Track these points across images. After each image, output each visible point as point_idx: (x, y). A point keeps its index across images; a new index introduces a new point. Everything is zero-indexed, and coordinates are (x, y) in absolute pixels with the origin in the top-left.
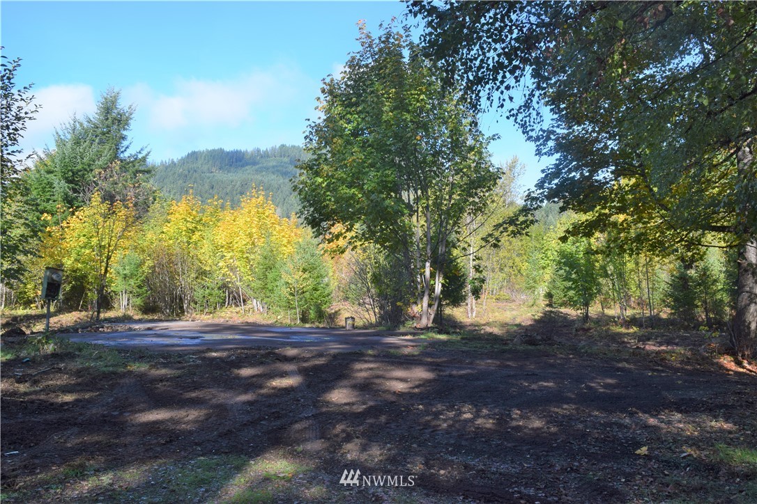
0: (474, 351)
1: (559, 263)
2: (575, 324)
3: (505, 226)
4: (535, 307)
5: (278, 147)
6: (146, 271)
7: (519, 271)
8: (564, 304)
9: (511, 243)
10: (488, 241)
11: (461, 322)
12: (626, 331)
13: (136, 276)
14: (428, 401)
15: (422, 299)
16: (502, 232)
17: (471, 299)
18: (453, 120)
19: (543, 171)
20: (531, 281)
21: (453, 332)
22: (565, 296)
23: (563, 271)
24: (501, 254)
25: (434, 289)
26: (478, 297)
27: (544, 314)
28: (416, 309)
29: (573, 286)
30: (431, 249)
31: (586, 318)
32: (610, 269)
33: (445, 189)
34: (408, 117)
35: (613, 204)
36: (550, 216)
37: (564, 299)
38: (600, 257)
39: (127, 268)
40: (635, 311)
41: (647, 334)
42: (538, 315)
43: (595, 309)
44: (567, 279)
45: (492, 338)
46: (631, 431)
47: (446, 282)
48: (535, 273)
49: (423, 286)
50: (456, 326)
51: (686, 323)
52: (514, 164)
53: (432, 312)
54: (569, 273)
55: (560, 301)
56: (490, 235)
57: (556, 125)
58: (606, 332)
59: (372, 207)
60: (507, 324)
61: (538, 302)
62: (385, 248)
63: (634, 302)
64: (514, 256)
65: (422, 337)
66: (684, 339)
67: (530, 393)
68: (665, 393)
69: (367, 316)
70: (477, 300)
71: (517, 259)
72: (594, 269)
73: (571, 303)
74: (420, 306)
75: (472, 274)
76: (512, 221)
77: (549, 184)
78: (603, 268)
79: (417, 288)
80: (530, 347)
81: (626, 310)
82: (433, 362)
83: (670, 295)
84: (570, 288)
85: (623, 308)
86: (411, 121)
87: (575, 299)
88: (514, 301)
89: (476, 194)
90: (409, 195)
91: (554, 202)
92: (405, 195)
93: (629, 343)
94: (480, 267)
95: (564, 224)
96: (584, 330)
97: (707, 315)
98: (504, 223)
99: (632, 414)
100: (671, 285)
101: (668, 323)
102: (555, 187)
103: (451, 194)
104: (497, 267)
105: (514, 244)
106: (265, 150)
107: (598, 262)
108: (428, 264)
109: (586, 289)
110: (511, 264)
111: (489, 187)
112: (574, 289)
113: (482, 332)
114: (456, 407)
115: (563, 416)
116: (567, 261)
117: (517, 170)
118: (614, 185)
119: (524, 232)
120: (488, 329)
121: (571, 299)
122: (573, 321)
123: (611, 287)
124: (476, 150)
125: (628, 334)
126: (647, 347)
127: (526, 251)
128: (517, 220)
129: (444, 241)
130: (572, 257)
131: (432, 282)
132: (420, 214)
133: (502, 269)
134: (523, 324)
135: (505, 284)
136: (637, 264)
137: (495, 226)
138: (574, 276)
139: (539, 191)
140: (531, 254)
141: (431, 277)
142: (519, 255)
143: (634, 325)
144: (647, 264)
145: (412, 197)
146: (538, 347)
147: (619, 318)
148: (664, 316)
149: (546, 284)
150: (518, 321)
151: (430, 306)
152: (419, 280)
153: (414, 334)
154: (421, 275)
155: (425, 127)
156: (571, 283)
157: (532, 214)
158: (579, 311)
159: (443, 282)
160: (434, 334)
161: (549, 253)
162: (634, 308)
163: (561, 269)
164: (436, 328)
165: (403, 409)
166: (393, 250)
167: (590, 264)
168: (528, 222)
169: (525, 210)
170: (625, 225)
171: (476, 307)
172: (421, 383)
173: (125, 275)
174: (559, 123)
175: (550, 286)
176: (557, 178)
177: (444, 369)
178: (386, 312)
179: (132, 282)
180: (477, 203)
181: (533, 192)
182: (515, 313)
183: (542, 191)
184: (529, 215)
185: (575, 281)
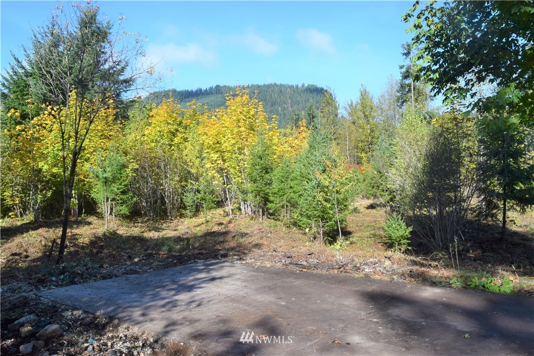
5: (214, 87)
6: (130, 174)
13: (119, 179)
39: (108, 169)
106: (205, 89)
173: (106, 178)
179: (115, 187)
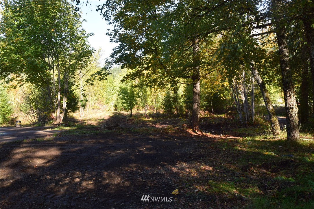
0: (82, 135)
1: (120, 92)
2: (126, 118)
3: (96, 75)
4: (110, 111)
7: (103, 96)
8: (122, 109)
9: (99, 84)
10: (88, 82)
11: (77, 119)
12: (148, 120)
14: (53, 171)
15: (57, 110)
16: (94, 78)
17: (81, 109)
18: (70, 23)
19: (113, 49)
20: (108, 100)
21: (72, 126)
22: (122, 106)
23: (121, 95)
24: (95, 89)
25: (63, 105)
26: (84, 108)
27: (114, 114)
28: (54, 115)
29: (126, 102)
30: (60, 86)
31: (131, 115)
32: (141, 94)
33: (67, 57)
34: (48, 20)
35: (143, 66)
36: (115, 73)
37: (122, 107)
38: (136, 89)
40: (150, 111)
41: (156, 120)
42: (111, 115)
43: (134, 111)
44: (123, 99)
45: (91, 127)
46: (165, 177)
47: (68, 101)
48: (109, 97)
49: (57, 104)
50: (75, 121)
51: (170, 115)
52: (100, 50)
53: (62, 116)
54: (124, 96)
55: (120, 108)
56: (89, 79)
57: (119, 28)
58: (139, 120)
59: (28, 64)
60: (98, 119)
61: (111, 109)
62: (38, 86)
63: (149, 107)
64: (100, 89)
65: (56, 129)
66: (169, 122)
67: (111, 158)
68: (173, 151)
69: (31, 119)
70: (84, 109)
71: (102, 91)
72: (134, 94)
73: (125, 109)
74: (56, 113)
75: (82, 98)
76: (99, 73)
77: (116, 56)
78: (138, 94)
79: (54, 105)
80: (109, 131)
81: (147, 111)
82: (60, 144)
83: (163, 105)
84: (124, 103)
85: (146, 110)
86: (49, 22)
87: (127, 107)
88: (101, 109)
89: (82, 60)
90: (49, 60)
91: (118, 64)
92: (47, 59)
93: (149, 124)
94: (85, 94)
95: (122, 75)
96: (130, 120)
97: (177, 112)
98: (96, 74)
99: (163, 166)
100: (164, 100)
101: (163, 115)
102: (119, 57)
103: (70, 60)
104: (93, 94)
105: (100, 84)
107: (136, 91)
108: (59, 93)
109: (131, 103)
110: (99, 93)
111: (88, 57)
112: (126, 103)
113: (86, 124)
114: (69, 174)
115: (130, 173)
116: (124, 91)
117: (101, 53)
118: (144, 58)
119: (105, 78)
120: (90, 122)
121: (125, 107)
122: (126, 116)
123: (141, 102)
124: (82, 38)
125: (148, 121)
126: (157, 126)
127: (105, 87)
128: (102, 72)
129: (67, 82)
130: (125, 89)
131: (62, 102)
132: (55, 69)
133: (95, 95)
134: (105, 119)
135: (97, 101)
136: (151, 92)
137: (91, 75)
138: (126, 98)
139: (112, 59)
140: (107, 89)
141: (61, 99)
142: (102, 89)
143: (151, 117)
144: (155, 92)
145: (51, 61)
146: (112, 130)
147: (144, 114)
148: (161, 113)
149: (114, 101)
150: (102, 118)
151: (61, 113)
152: (55, 101)
153: (52, 128)
154: (56, 98)
155: (57, 26)
156: (124, 100)
157: (108, 70)
158: (128, 112)
159: (67, 101)
160: (62, 127)
161: (115, 88)
162: (149, 110)
163: (120, 94)
164: (64, 124)
165: (36, 180)
166: (41, 86)
167: (132, 92)
168: (107, 74)
169: (105, 68)
170: (148, 75)
171: (84, 112)
172: (51, 158)
174: (121, 27)
175: (116, 102)
176: (120, 53)
177: (65, 147)
178: (40, 117)
180: (82, 64)
181: (109, 59)
182: (101, 114)
183: (113, 59)
184: (107, 70)
185: (126, 100)
